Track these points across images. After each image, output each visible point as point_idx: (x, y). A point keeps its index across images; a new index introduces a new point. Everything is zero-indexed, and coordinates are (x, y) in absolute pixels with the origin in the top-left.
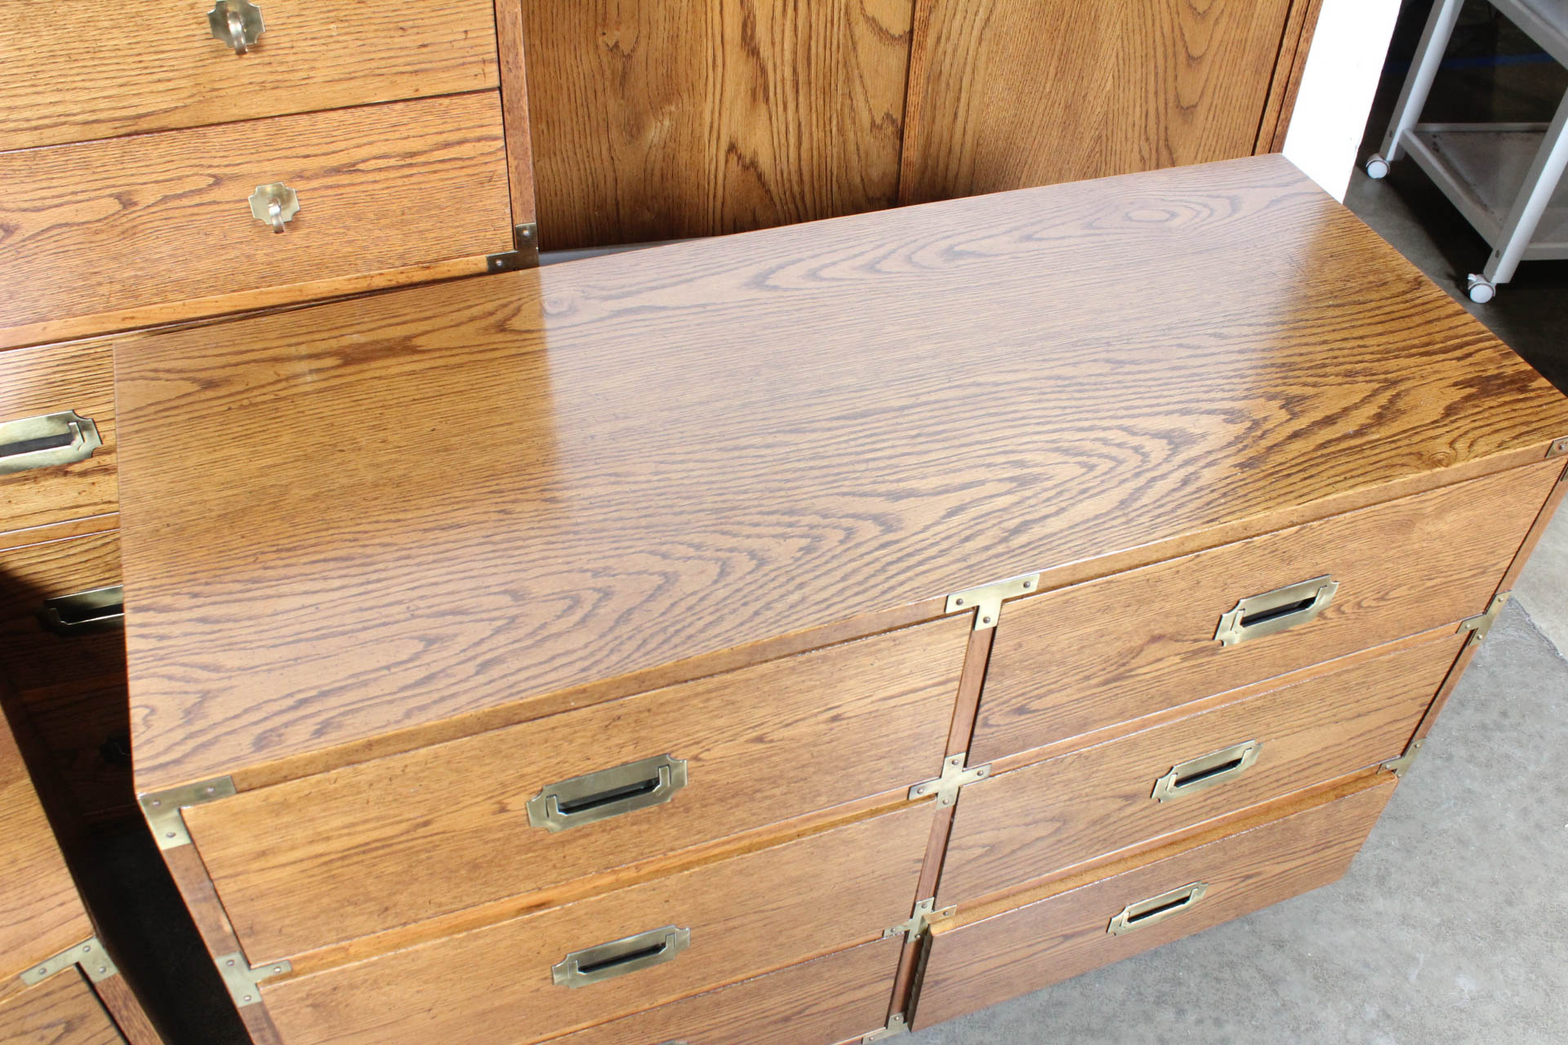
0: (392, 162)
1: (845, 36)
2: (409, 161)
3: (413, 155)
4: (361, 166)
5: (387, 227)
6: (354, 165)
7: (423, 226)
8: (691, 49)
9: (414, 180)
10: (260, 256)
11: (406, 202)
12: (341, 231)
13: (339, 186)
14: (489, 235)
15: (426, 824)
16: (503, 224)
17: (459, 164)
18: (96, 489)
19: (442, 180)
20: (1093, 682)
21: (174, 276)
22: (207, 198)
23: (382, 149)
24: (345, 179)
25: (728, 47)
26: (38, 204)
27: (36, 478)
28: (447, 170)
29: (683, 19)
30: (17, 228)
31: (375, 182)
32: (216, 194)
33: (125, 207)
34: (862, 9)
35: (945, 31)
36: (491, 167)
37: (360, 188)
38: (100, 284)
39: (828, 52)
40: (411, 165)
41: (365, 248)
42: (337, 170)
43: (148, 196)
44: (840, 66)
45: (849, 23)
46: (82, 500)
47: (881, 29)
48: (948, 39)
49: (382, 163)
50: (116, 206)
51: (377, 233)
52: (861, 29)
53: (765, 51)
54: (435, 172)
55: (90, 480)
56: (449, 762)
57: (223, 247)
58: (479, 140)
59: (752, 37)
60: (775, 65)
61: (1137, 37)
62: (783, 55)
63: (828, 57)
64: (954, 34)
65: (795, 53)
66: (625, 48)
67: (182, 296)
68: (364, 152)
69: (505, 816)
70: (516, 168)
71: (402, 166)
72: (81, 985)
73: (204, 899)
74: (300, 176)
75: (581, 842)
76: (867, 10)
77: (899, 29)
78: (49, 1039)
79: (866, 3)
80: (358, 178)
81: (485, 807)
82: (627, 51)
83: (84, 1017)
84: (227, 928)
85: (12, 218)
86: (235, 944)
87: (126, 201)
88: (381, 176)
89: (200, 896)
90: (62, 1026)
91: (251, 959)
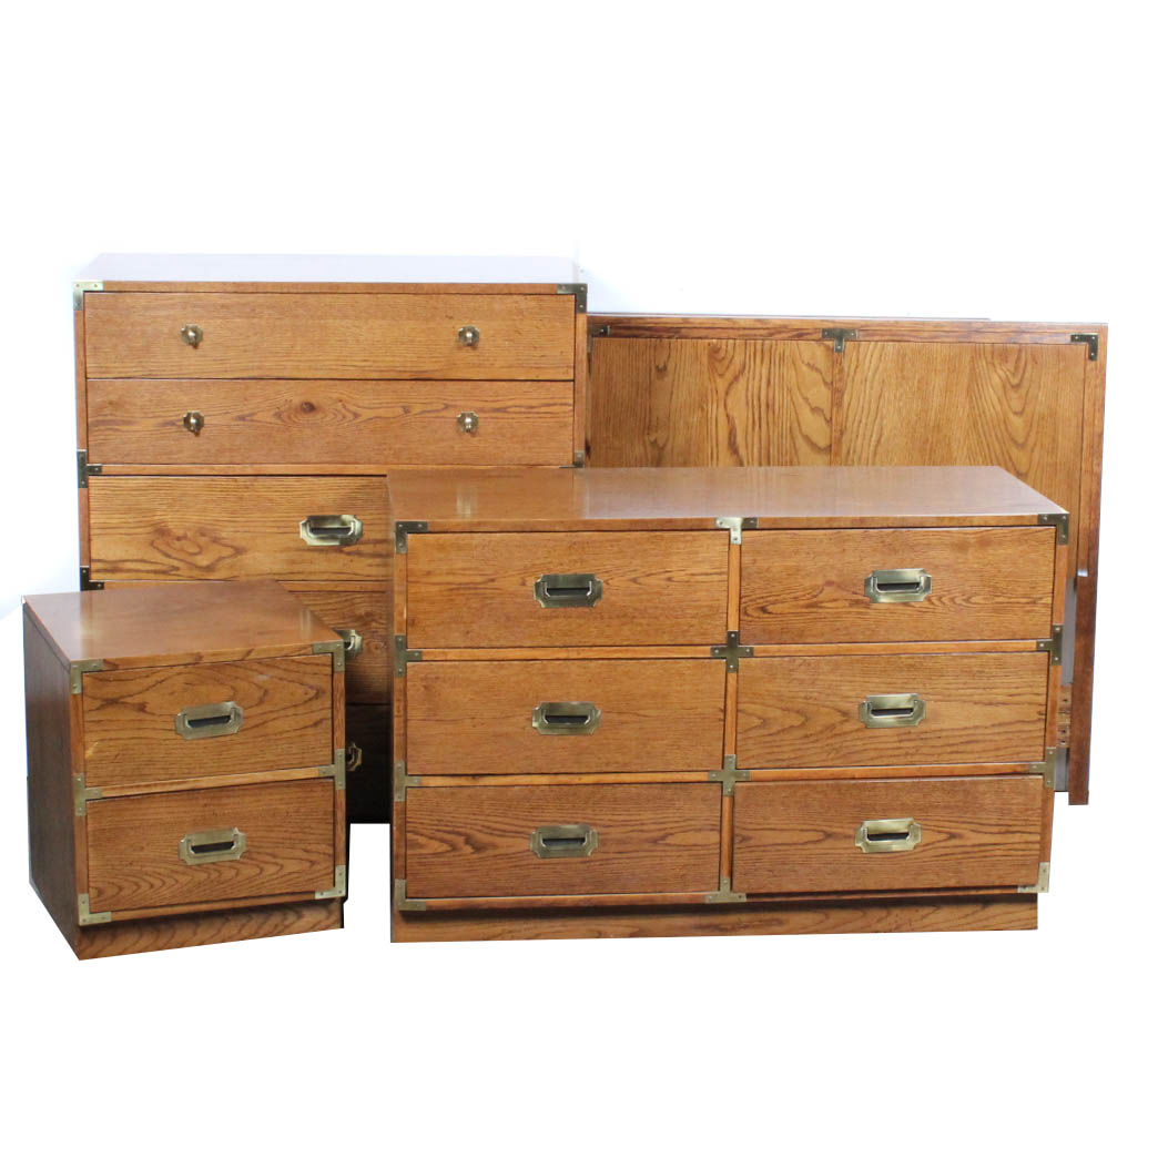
0: (523, 410)
1: (790, 446)
2: (530, 410)
3: (533, 407)
4: (509, 410)
5: (514, 442)
6: (506, 409)
7: (532, 444)
9: (530, 420)
10: (456, 449)
11: (526, 431)
12: (494, 441)
13: (497, 418)
14: (562, 455)
15: (493, 580)
16: (569, 450)
17: (552, 415)
18: (352, 564)
19: (543, 422)
20: (801, 603)
21: (417, 451)
22: (440, 414)
23: (517, 402)
24: (500, 415)
25: (720, 448)
26: (372, 406)
27: (326, 551)
28: (546, 418)
29: (694, 429)
30: (360, 415)
31: (514, 418)
32: (444, 413)
33: (405, 413)
34: (800, 430)
35: (852, 446)
36: (566, 420)
37: (506, 420)
38: (385, 449)
40: (530, 413)
41: (504, 452)
42: (498, 410)
43: (417, 409)
45: (792, 438)
46: (344, 571)
47: (812, 443)
48: (854, 452)
49: (517, 409)
50: (401, 411)
51: (510, 445)
52: (800, 441)
53: (742, 452)
54: (540, 418)
56: (507, 545)
57: (442, 440)
58: (562, 404)
59: (735, 443)
64: (858, 449)
65: (760, 453)
66: (660, 443)
67: (418, 462)
68: (510, 403)
69: (524, 588)
70: (577, 422)
71: (526, 412)
72: (330, 669)
73: (401, 592)
74: (482, 410)
75: (555, 620)
76: (804, 430)
77: (823, 443)
78: (309, 696)
79: (802, 424)
80: (506, 415)
81: (517, 579)
82: (661, 445)
83: (324, 692)
84: (405, 616)
85: (359, 411)
86: (404, 629)
87: (406, 410)
88: (514, 416)
89: (401, 589)
90: (315, 691)
91: (408, 643)
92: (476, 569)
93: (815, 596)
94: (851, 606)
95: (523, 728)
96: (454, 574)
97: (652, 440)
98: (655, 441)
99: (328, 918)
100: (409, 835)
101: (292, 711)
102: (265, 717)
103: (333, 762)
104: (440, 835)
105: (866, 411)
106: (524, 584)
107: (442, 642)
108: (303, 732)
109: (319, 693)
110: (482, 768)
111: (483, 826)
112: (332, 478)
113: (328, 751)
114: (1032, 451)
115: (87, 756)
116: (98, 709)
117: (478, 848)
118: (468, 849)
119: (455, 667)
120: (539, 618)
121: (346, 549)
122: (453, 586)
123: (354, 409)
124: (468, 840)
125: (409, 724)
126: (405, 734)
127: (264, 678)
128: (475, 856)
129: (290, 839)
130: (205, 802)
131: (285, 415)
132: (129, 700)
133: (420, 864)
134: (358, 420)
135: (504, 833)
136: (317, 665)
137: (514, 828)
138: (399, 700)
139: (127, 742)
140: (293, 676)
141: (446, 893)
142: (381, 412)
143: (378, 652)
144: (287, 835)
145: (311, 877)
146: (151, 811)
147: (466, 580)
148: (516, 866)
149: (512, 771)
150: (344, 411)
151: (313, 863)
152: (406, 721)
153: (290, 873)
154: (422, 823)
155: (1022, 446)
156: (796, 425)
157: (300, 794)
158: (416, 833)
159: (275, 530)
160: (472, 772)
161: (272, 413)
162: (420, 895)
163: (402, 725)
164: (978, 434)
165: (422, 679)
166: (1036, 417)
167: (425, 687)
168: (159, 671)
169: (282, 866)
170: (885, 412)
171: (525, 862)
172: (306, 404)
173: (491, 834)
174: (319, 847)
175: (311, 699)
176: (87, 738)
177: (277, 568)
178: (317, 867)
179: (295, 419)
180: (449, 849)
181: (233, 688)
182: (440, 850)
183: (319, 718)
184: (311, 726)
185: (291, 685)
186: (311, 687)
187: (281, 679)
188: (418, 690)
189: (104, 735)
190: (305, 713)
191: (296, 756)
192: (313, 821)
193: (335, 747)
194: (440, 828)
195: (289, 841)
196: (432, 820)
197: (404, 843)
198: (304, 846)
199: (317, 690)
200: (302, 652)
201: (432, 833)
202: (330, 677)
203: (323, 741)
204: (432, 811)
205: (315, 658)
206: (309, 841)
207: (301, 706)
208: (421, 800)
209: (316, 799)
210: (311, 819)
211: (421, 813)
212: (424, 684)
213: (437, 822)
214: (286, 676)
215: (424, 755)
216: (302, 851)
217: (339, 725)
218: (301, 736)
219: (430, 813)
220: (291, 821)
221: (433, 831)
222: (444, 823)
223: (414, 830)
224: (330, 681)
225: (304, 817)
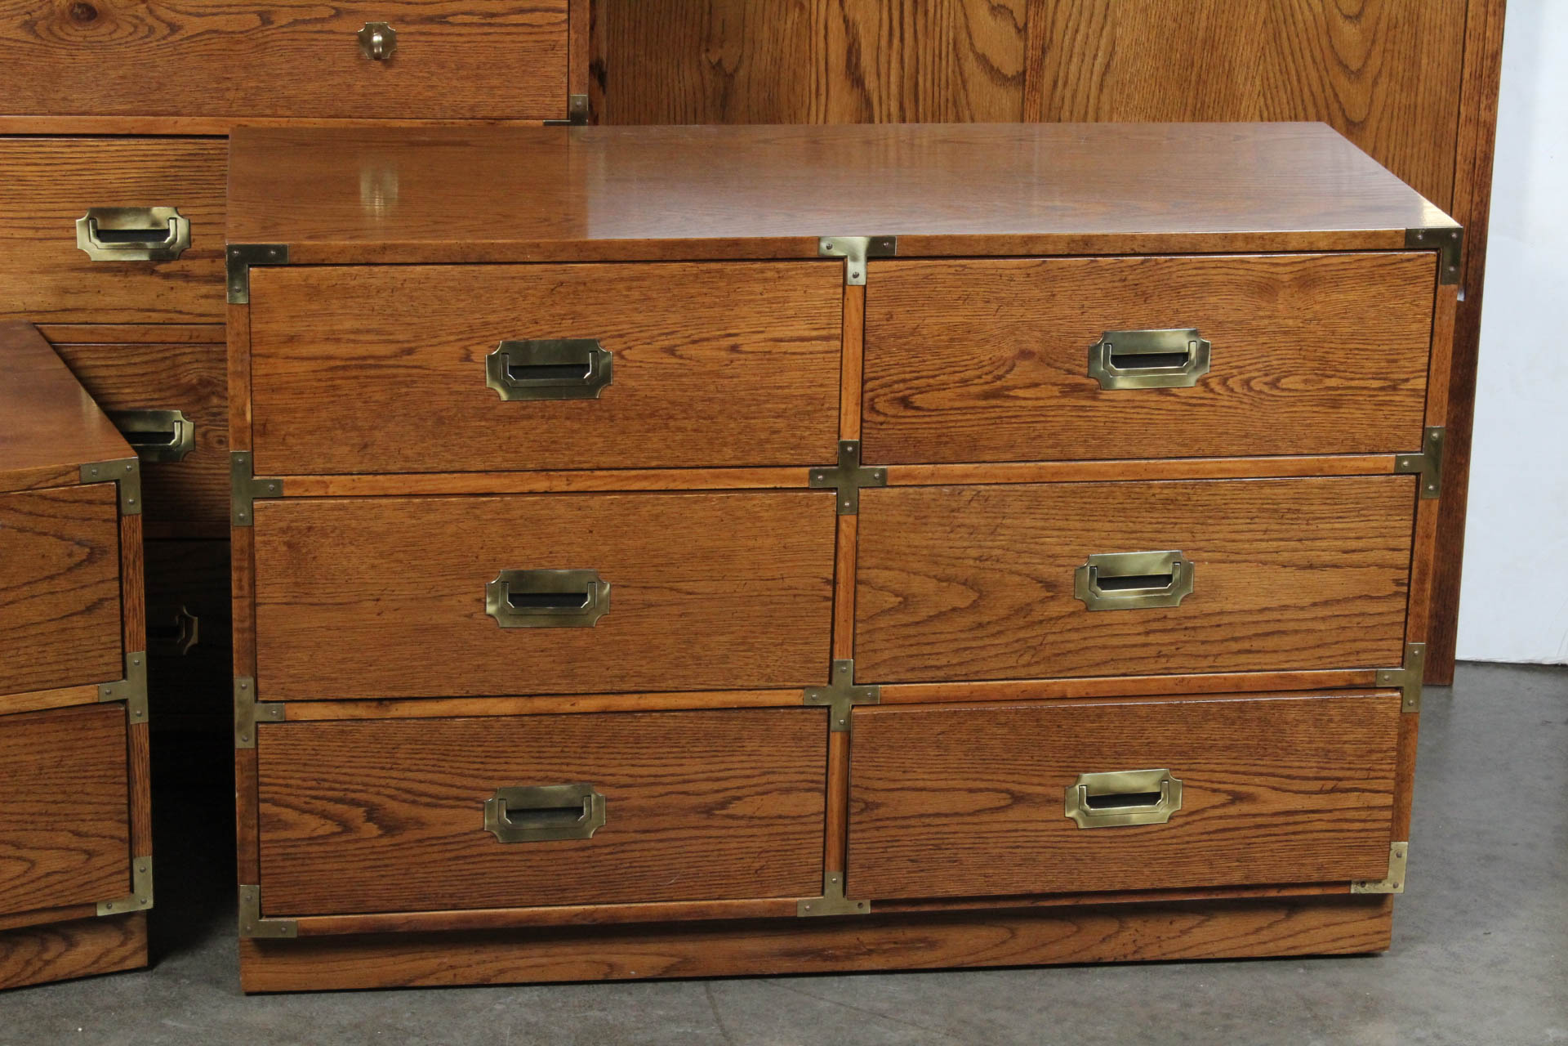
0: (475, 19)
1: (954, 72)
2: (489, 20)
3: (493, 15)
4: (451, 19)
5: (462, 78)
6: (445, 17)
7: (495, 82)
8: (795, 73)
9: (491, 38)
10: (358, 88)
11: (482, 59)
12: (426, 75)
13: (431, 34)
14: (548, 100)
15: (410, 351)
16: (560, 92)
17: (530, 30)
18: (172, 295)
19: (513, 42)
20: (974, 390)
21: (287, 93)
22: (327, 27)
23: (469, 6)
24: (436, 28)
25: (832, 75)
26: (201, 10)
27: (127, 271)
28: (518, 34)
29: (787, 42)
30: (180, 28)
31: (460, 35)
32: (335, 25)
33: (264, 24)
34: (972, 44)
35: (1061, 74)
36: (554, 37)
37: (449, 39)
38: (228, 89)
39: (936, 88)
40: (490, 25)
41: (443, 95)
42: (430, 20)
43: (283, 17)
44: (950, 105)
45: (958, 58)
46: (159, 306)
47: (992, 67)
48: (1065, 84)
49: (468, 19)
50: (256, 21)
51: (455, 83)
52: (971, 65)
53: (871, 83)
54: (509, 34)
55: (172, 283)
56: (435, 287)
57: (331, 73)
58: (547, 10)
59: (857, 65)
60: (880, 98)
61: (1282, 93)
62: (889, 87)
63: (937, 94)
64: (1072, 78)
66: (728, 66)
67: (288, 113)
68: (454, 7)
69: (468, 366)
70: (576, 40)
71: (483, 25)
72: (114, 509)
73: (241, 375)
74: (402, 19)
75: (525, 423)
76: (979, 46)
77: (1010, 69)
78: (77, 559)
79: (975, 35)
80: (448, 29)
81: (456, 349)
82: (729, 70)
83: (104, 552)
84: (249, 417)
85: (178, 18)
86: (248, 440)
87: (266, 19)
88: (465, 30)
89: (240, 369)
90: (88, 550)
91: (256, 466)
92: (378, 332)
93: (999, 378)
94: (1064, 394)
95: (470, 616)
96: (338, 340)
97: (714, 60)
98: (720, 61)
99: (123, 944)
100: (264, 808)
101: (44, 587)
103: (125, 677)
104: (319, 805)
105: (1086, 14)
106: (467, 358)
107: (319, 464)
108: (66, 623)
109: (94, 554)
110: (393, 689)
111: (398, 789)
112: (133, 141)
113: (114, 656)
114: (1375, 83)
117: (390, 827)
118: (372, 829)
119: (343, 508)
120: (498, 419)
121: (163, 268)
122: (339, 363)
123: (170, 16)
124: (373, 813)
125: (260, 610)
126: (253, 629)
128: (385, 841)
129: (47, 814)
131: (41, 27)
133: (286, 857)
134: (177, 37)
135: (436, 802)
136: (90, 502)
137: (454, 792)
138: (241, 569)
140: (46, 525)
141: (331, 906)
142: (220, 22)
144: (43, 807)
145: (86, 878)
147: (361, 351)
148: (457, 858)
149: (450, 692)
150: (150, 20)
151: (90, 854)
152: (254, 605)
153: (48, 875)
154: (287, 786)
155: (1356, 75)
156: (963, 35)
157: (62, 735)
158: (276, 803)
159: (30, 234)
160: (377, 695)
161: (18, 21)
162: (285, 911)
163: (247, 611)
164: (1280, 53)
165: (283, 531)
166: (1383, 25)
167: (290, 545)
169: (33, 863)
170: (1119, 14)
171: (475, 851)
172: (80, 6)
173: (414, 802)
174: (100, 825)
175: (79, 565)
177: (37, 301)
178: (98, 862)
179: (61, 34)
180: (338, 829)
182: (320, 832)
183: (95, 598)
184: (81, 613)
185: (42, 539)
186: (80, 543)
187: (21, 530)
188: (275, 550)
190: (69, 591)
191: (55, 667)
192: (90, 781)
193: (127, 649)
194: (321, 793)
195: (45, 819)
196: (304, 780)
197: (255, 821)
198: (73, 826)
199: (91, 548)
200: (61, 480)
201: (306, 803)
202: (115, 525)
203: (103, 639)
204: (305, 765)
205: (85, 491)
206: (83, 817)
207: (62, 577)
208: (285, 745)
209: (93, 742)
210: (85, 777)
211: (284, 768)
212: (286, 539)
213: (314, 783)
214: (31, 525)
215: (288, 666)
216: (70, 835)
217: (135, 609)
218: (64, 630)
219: (302, 768)
220: (48, 782)
221: (307, 799)
222: (327, 785)
223: (272, 799)
224: (115, 531)
225: (72, 775)
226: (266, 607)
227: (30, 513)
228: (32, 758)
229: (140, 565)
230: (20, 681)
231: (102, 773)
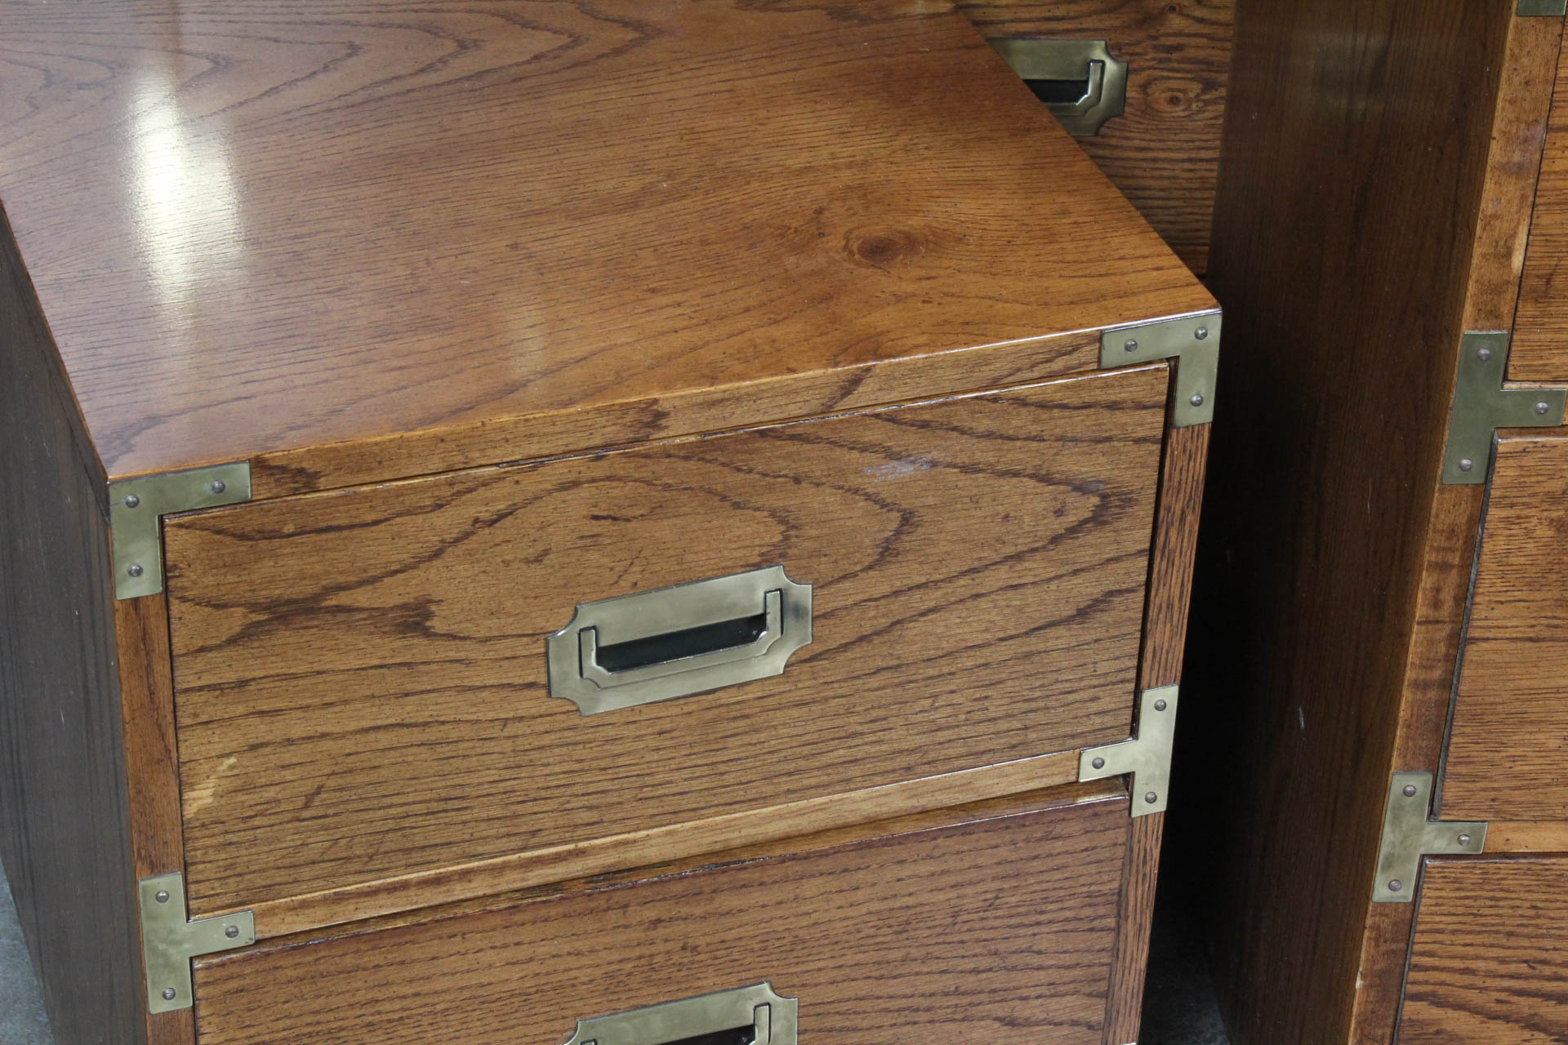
72: (1159, 417)
73: (1518, 171)
78: (1071, 519)
83: (1127, 500)
84: (1517, 261)
86: (1506, 309)
89: (1517, 158)
90: (1095, 500)
91: (1515, 361)
100: (1410, 1009)
101: (1003, 575)
102: (897, 608)
103: (1134, 732)
104: (1524, 1005)
108: (1035, 643)
109: (1108, 507)
113: (1118, 696)
115: (190, 811)
116: (232, 641)
125: (1472, 652)
126: (1449, 683)
127: (906, 470)
129: (958, 992)
130: (650, 913)
132: (361, 598)
136: (1113, 406)
138: (1443, 567)
139: (348, 745)
140: (1019, 455)
143: (1179, 111)
144: (949, 982)
146: (445, 965)
152: (1458, 641)
154: (1466, 971)
157: (1003, 853)
158: (1439, 1001)
163: (1442, 649)
165: (1554, 498)
167: (1562, 526)
168: (485, 484)
174: (1054, 1003)
175: (1073, 531)
176: (193, 745)
181: (781, 517)
183: (1096, 591)
184: (1068, 621)
185: (1007, 485)
186: (1081, 488)
187: (969, 469)
188: (1529, 534)
189: (261, 730)
190: (1050, 580)
191: (1003, 725)
192: (1045, 929)
193: (1144, 683)
194: (1534, 985)
195: (953, 1001)
196: (1502, 961)
197: (1388, 1031)
198: (1002, 1010)
199: (1104, 497)
200: (1058, 364)
201: (1498, 1001)
202: (1157, 448)
203: (1103, 667)
204: (1510, 934)
205: (1107, 384)
206: (1024, 992)
207: (1038, 556)
208: (1475, 898)
209: (1060, 861)
210: (1038, 923)
211: (1469, 939)
212: (1554, 515)
213: (1523, 968)
214: (990, 458)
215: (1513, 759)
216: (997, 1025)
217: (1170, 606)
218: (1028, 655)
219: (1504, 941)
220: (966, 937)
221: (1503, 996)
222: (1547, 970)
223: (1434, 994)
224: (1154, 460)
225: (1013, 921)
226: (1485, 645)
227: (989, 435)
228: (941, 897)
229: (1193, 521)
230: (932, 756)
231: (1069, 914)
